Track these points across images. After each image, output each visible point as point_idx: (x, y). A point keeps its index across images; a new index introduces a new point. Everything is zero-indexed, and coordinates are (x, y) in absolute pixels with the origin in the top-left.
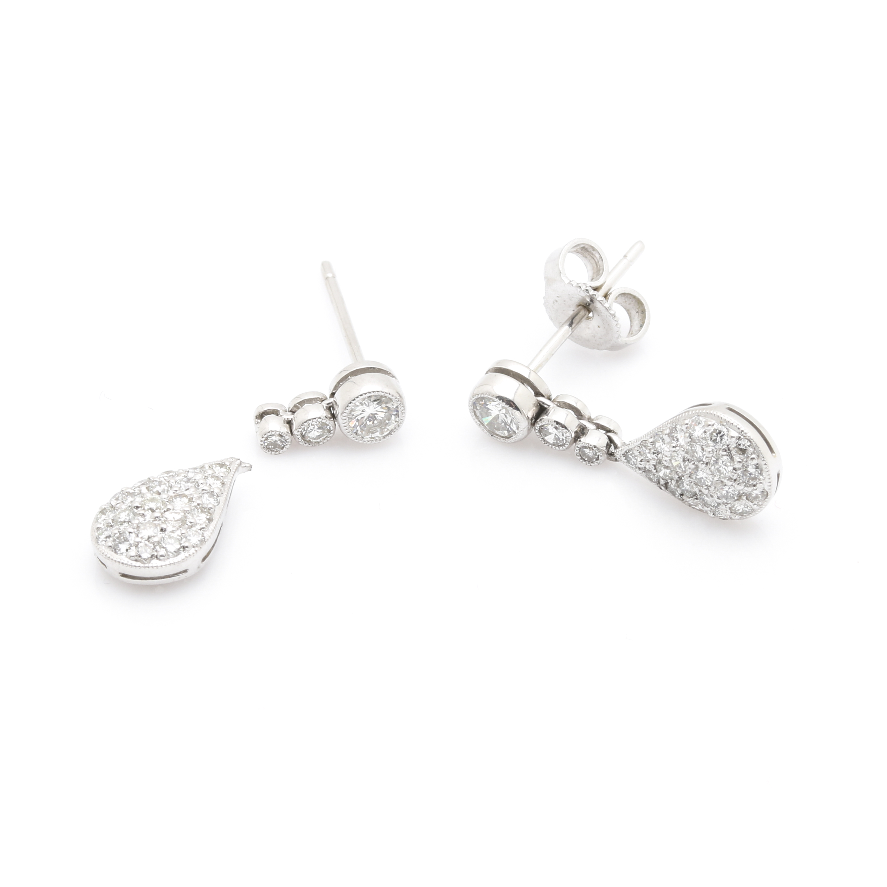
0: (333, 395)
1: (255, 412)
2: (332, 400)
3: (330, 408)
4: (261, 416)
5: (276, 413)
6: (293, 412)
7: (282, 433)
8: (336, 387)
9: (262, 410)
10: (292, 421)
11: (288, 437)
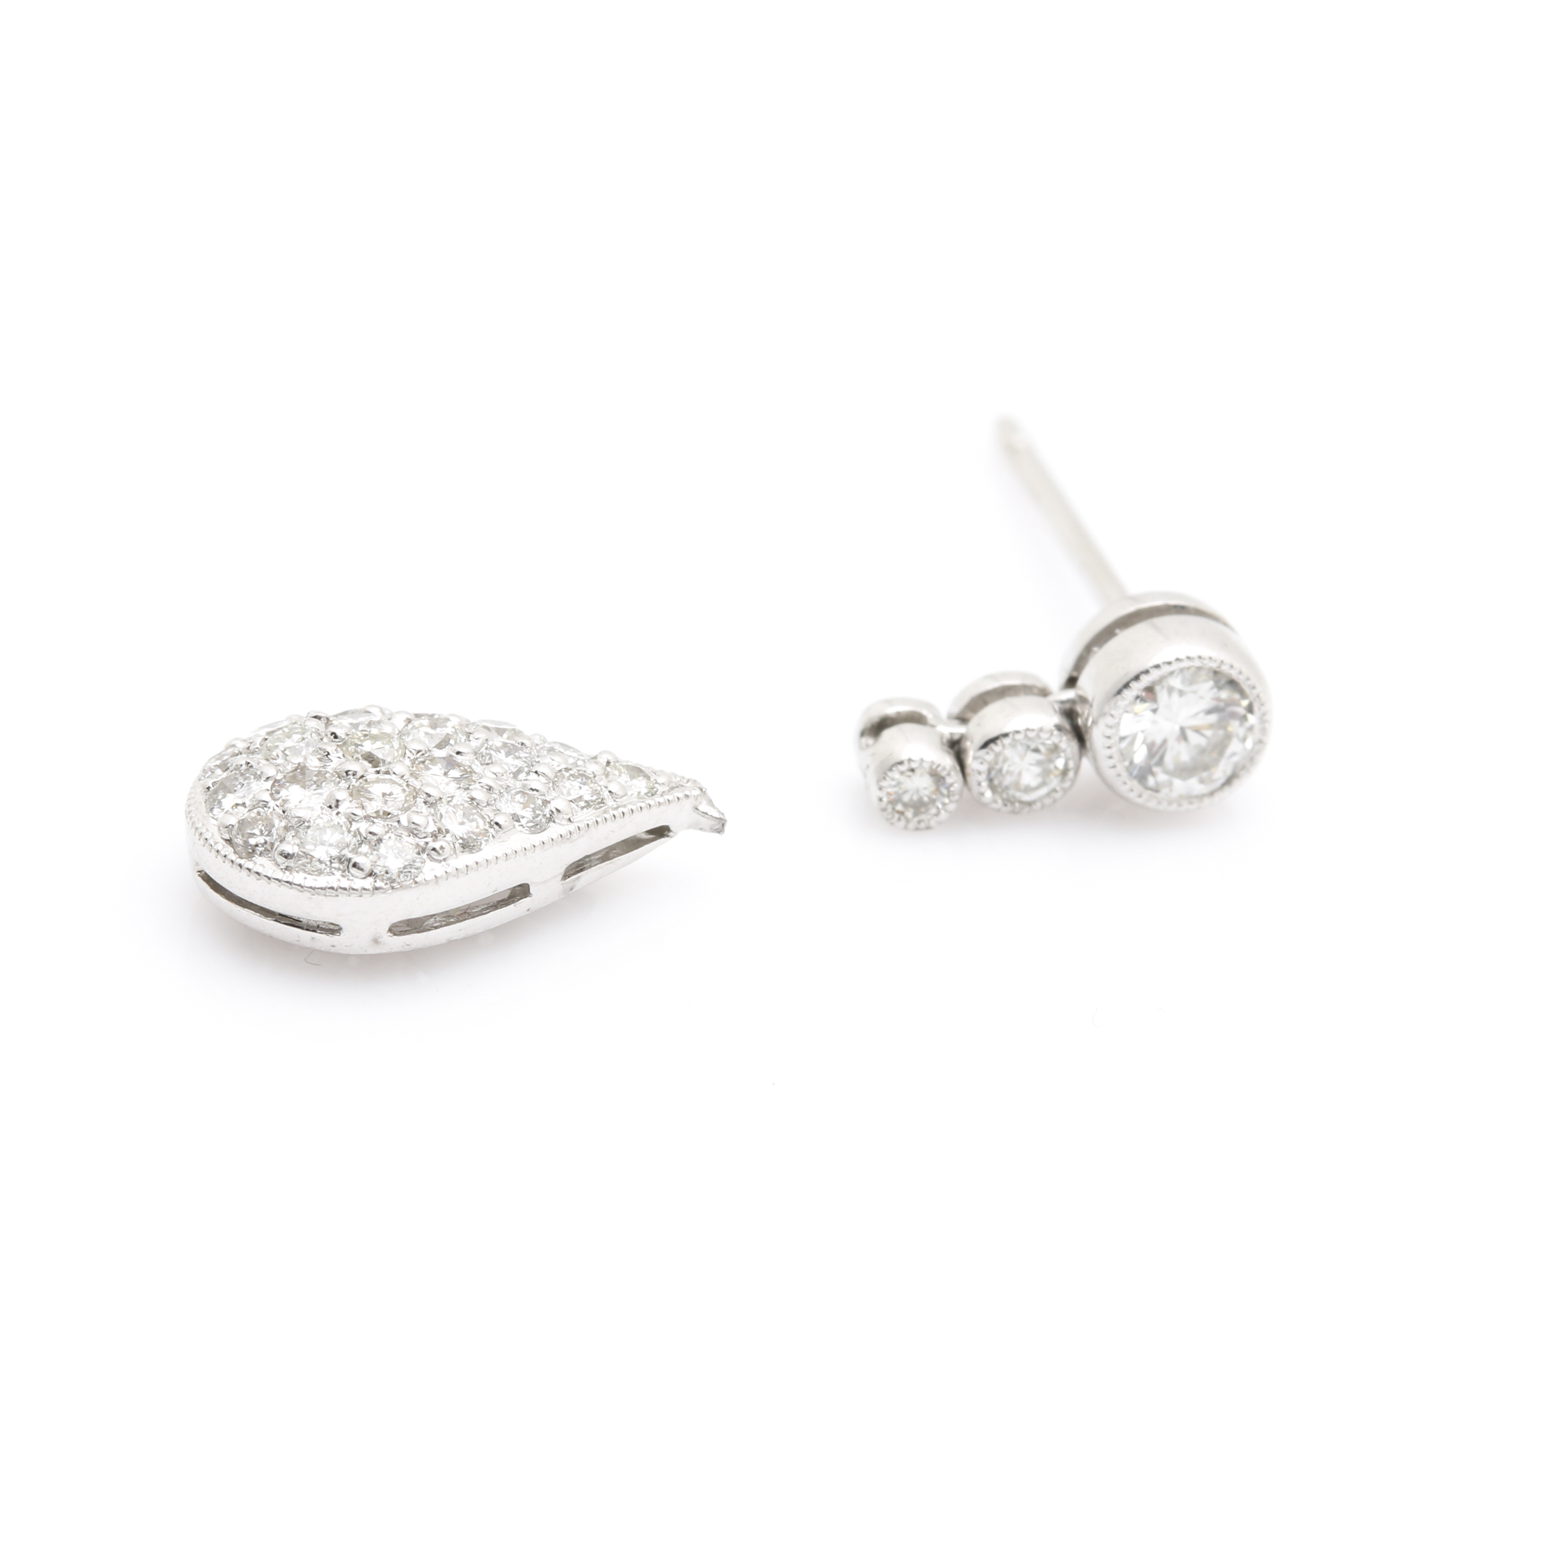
0: (1071, 682)
1: (857, 721)
2: (1070, 694)
3: (1070, 714)
4: (878, 727)
5: (916, 718)
6: (963, 719)
7: (939, 766)
8: (1081, 662)
9: (877, 713)
10: (963, 742)
11: (955, 779)
